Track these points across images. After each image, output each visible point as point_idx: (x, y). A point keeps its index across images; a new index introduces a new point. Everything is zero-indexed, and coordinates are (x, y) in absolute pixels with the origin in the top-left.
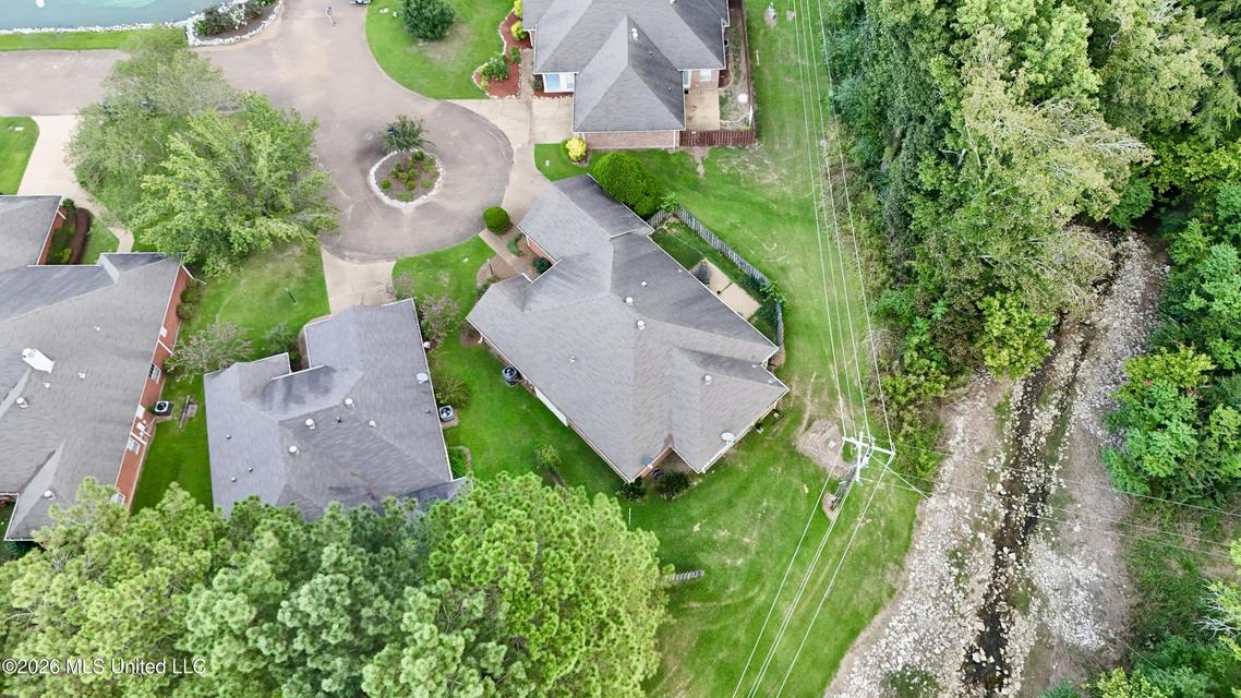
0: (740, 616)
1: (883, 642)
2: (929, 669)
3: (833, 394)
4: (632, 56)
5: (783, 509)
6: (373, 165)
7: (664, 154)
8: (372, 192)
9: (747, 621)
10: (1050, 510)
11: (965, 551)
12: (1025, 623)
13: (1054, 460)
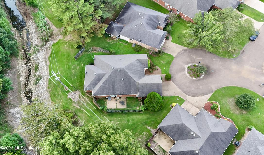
0: (67, 62)
1: (45, 81)
2: (37, 85)
5: (72, 80)
8: (196, 63)
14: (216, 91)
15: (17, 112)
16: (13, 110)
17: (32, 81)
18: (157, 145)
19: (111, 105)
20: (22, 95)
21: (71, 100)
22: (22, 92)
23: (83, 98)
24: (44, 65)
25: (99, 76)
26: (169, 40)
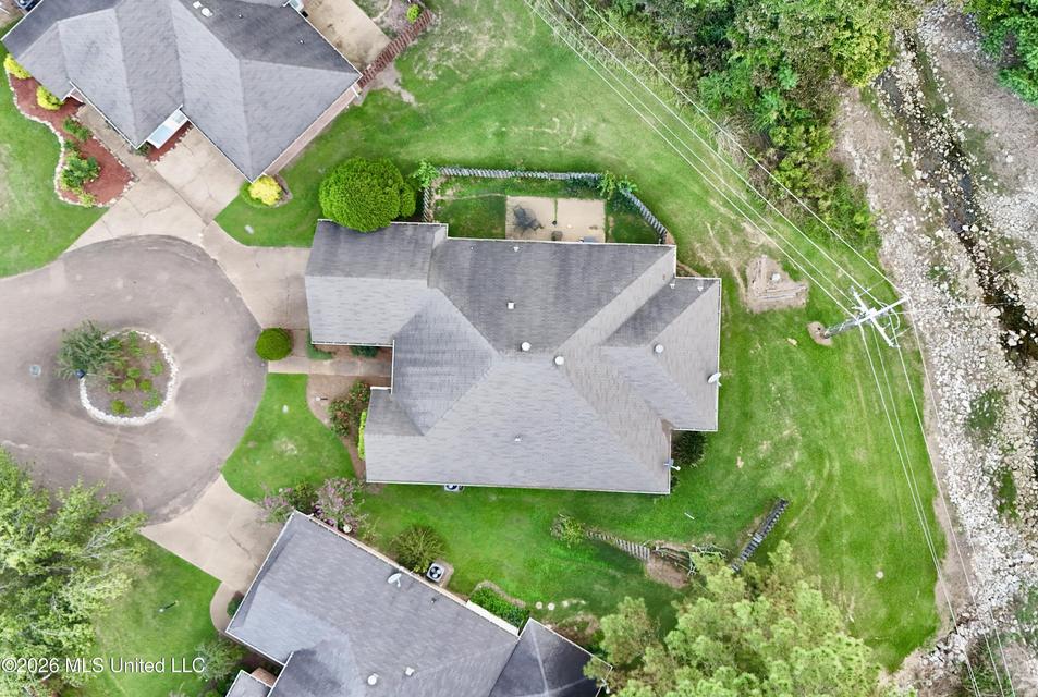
0: (833, 496)
1: (943, 402)
2: (987, 386)
3: (737, 229)
4: (229, 41)
5: (790, 377)
6: (78, 397)
7: (354, 112)
8: (112, 426)
9: (842, 495)
10: (973, 159)
11: (938, 260)
12: (1026, 279)
13: (942, 106)
14: (52, 258)
17: (1018, 418)
18: (378, 19)
19: (582, 219)
21: (787, 268)
23: (725, 265)
24: (963, 505)
25: (636, 336)
26: (232, 596)
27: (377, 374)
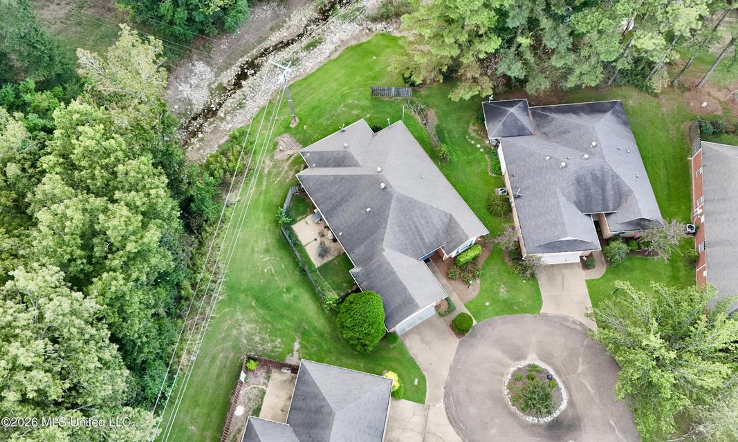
3: (270, 173)
4: (328, 427)
5: (320, 120)
15: (201, 75)
16: (200, 67)
17: (281, 55)
18: (264, 387)
20: (240, 59)
21: (275, 148)
22: (246, 56)
23: (289, 166)
24: (328, 51)
25: (346, 158)
26: (586, 271)
27: (440, 274)
